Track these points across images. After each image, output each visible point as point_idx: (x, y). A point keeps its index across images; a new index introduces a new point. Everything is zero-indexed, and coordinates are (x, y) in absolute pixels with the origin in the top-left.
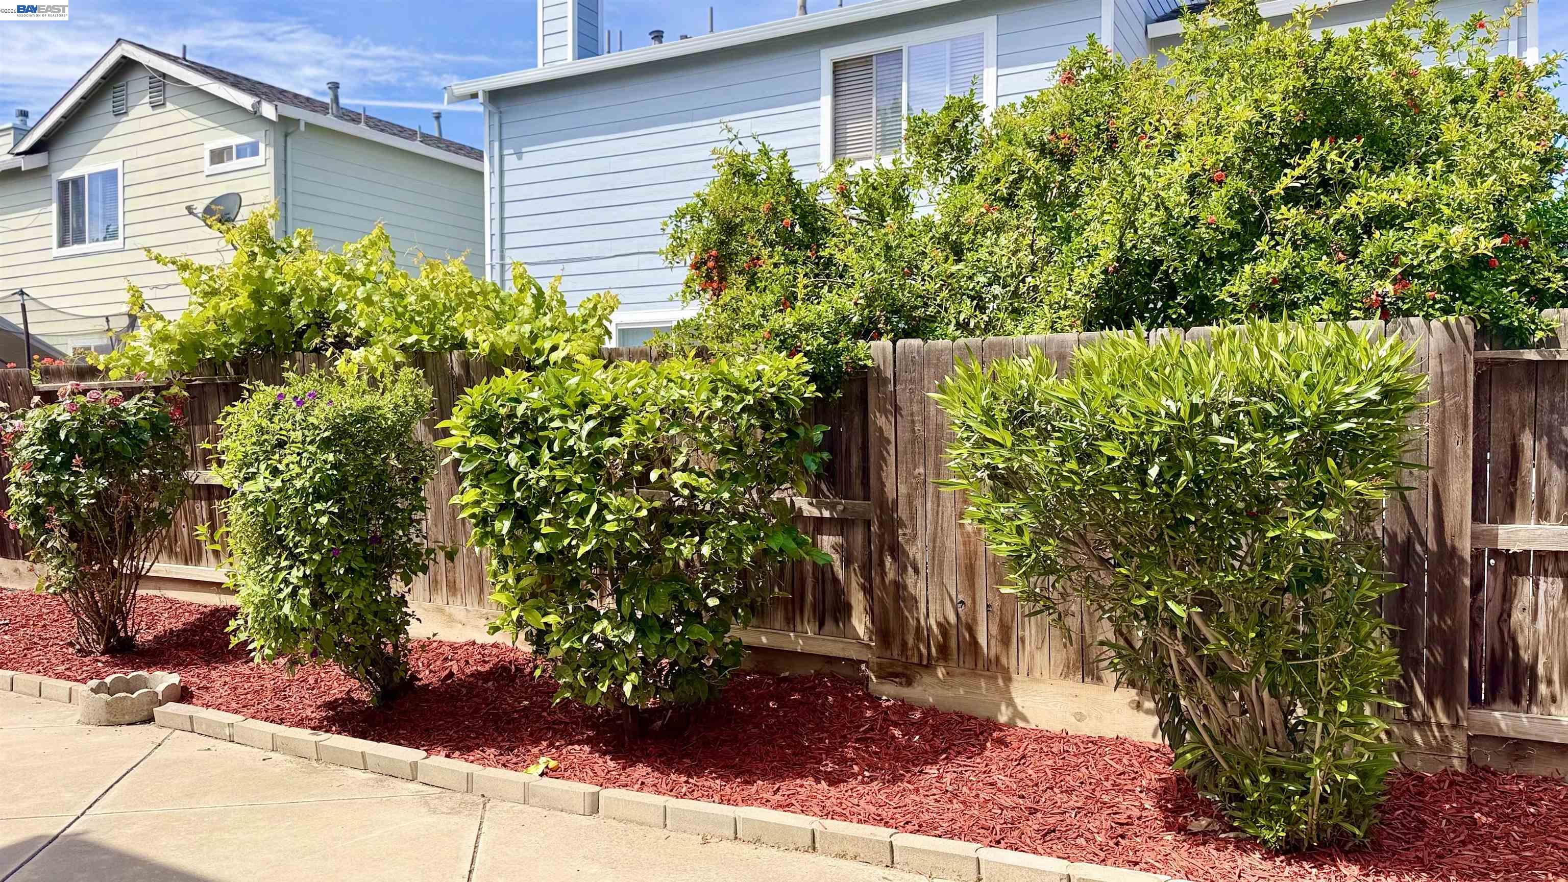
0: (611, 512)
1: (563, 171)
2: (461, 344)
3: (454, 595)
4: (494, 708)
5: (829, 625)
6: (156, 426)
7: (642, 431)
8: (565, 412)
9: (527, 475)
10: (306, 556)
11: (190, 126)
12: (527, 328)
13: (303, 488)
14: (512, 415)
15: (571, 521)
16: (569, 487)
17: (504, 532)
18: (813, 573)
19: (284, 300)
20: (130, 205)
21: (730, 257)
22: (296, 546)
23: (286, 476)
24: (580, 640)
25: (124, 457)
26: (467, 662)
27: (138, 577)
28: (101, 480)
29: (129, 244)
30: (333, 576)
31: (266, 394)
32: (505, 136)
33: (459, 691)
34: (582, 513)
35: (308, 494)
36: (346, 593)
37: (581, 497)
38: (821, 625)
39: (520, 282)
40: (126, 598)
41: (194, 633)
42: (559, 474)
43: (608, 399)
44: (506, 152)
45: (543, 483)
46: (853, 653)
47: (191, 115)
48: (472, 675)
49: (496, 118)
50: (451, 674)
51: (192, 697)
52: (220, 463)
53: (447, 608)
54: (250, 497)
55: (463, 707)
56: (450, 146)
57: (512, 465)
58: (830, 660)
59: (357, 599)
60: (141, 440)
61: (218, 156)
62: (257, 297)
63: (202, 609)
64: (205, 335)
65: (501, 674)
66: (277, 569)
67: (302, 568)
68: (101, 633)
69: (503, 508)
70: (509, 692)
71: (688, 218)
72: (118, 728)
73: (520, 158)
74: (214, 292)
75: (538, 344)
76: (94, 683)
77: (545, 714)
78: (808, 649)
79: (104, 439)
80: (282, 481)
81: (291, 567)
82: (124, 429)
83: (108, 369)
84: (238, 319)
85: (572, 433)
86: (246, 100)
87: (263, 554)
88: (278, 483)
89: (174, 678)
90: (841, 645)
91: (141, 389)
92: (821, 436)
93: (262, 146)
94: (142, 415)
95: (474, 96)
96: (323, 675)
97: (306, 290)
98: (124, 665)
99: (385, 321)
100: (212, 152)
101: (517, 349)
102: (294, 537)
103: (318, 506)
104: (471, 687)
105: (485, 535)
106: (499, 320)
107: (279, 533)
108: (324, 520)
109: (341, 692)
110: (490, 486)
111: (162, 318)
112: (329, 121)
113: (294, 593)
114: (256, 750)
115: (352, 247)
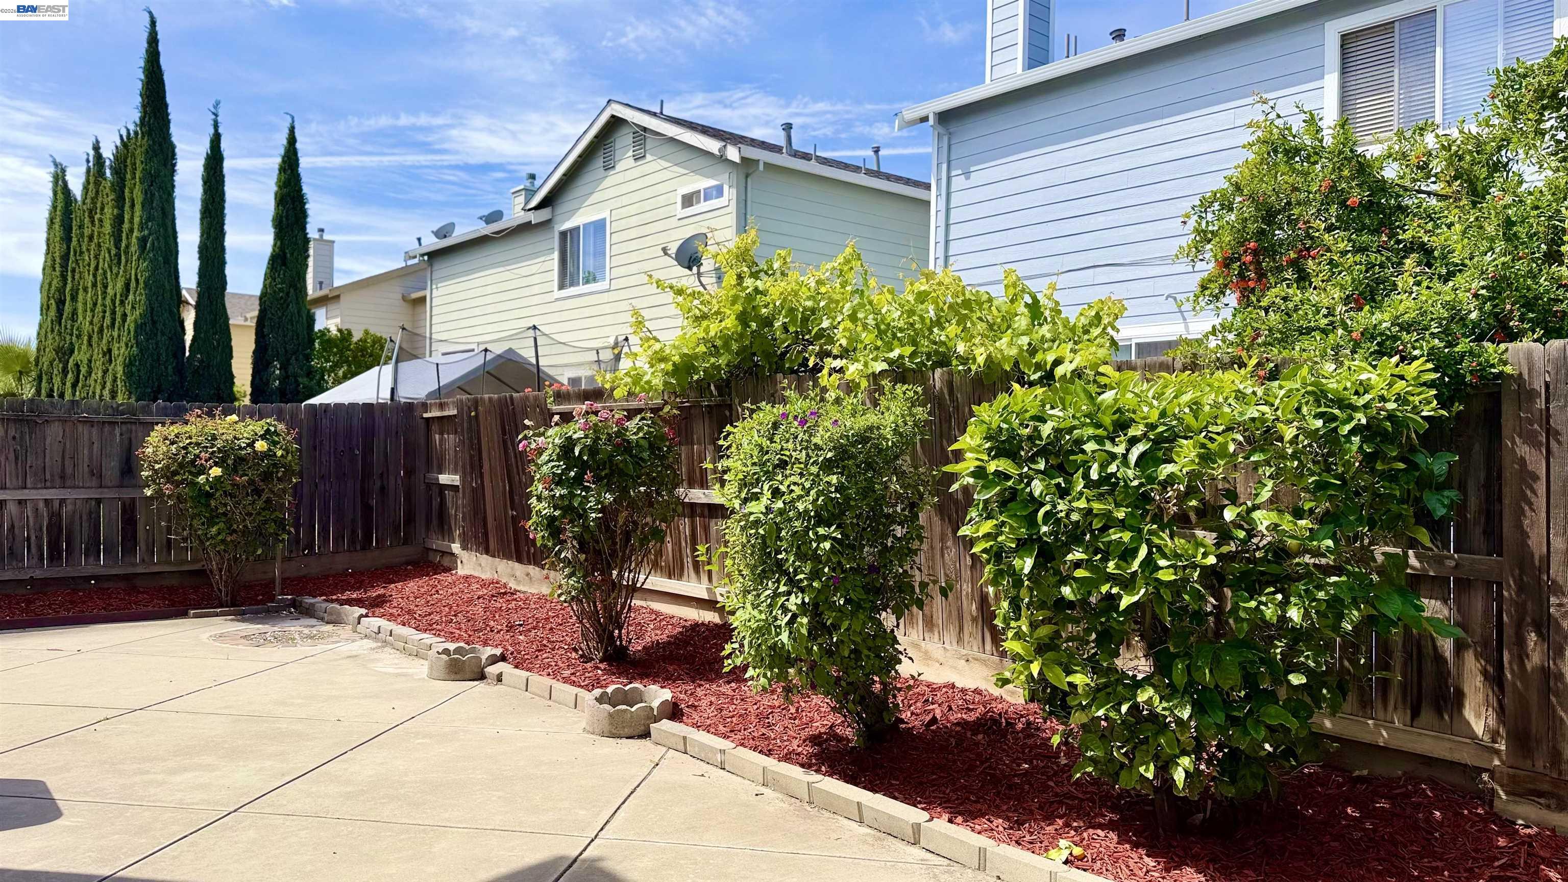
0: (1165, 556)
1: (1014, 186)
2: (943, 361)
3: (931, 630)
4: (990, 767)
5: (1427, 715)
6: (653, 443)
7: (1206, 458)
8: (1100, 432)
9: (1054, 507)
10: (806, 583)
11: (666, 175)
12: (1025, 340)
13: (806, 511)
14: (1035, 435)
15: (1111, 565)
16: (1109, 523)
17: (1026, 571)
18: (1404, 646)
19: (768, 322)
20: (616, 249)
21: (1272, 251)
22: (796, 573)
23: (787, 498)
24: (1117, 708)
25: (627, 475)
26: (950, 708)
27: (634, 590)
28: (608, 496)
29: (615, 284)
30: (832, 606)
31: (768, 413)
32: (953, 157)
33: (947, 740)
34: (1128, 554)
35: (810, 517)
36: (845, 625)
37: (1127, 536)
38: (1415, 714)
39: (1011, 291)
40: (623, 608)
41: (678, 647)
42: (1096, 506)
43: (1154, 417)
44: (953, 173)
45: (1075, 517)
46: (1466, 756)
47: (668, 164)
48: (958, 724)
49: (946, 139)
50: (934, 720)
51: (683, 715)
52: (723, 483)
53: (923, 644)
54: (752, 518)
55: (955, 762)
56: (888, 177)
57: (1037, 494)
58: (1428, 761)
59: (855, 631)
60: (641, 459)
61: (688, 200)
62: (743, 318)
63: (683, 623)
64: (695, 357)
65: (990, 728)
66: (776, 595)
67: (800, 595)
68: (601, 641)
69: (1023, 545)
70: (1004, 750)
71: (1216, 206)
72: (619, 741)
73: (968, 178)
74: (705, 317)
75: (1039, 357)
76: (597, 692)
77: (1051, 783)
78: (1395, 744)
79: (611, 457)
80: (784, 503)
81: (789, 593)
82: (626, 447)
83: (613, 389)
84: (727, 340)
85: (1113, 456)
86: (713, 145)
87: (761, 578)
88: (780, 504)
89: (666, 694)
90: (1448, 745)
91: (639, 411)
92: (1445, 468)
93: (726, 188)
94: (641, 435)
95: (925, 119)
96: (803, 704)
97: (792, 311)
98: (620, 675)
99: (867, 337)
100: (683, 196)
101: (1016, 364)
102: (794, 562)
103: (821, 531)
104: (960, 738)
105: (999, 574)
106: (995, 330)
107: (780, 557)
108: (827, 545)
109: (824, 726)
110: (1010, 517)
111: (658, 341)
112: (784, 160)
113: (791, 623)
114: (747, 782)
115: (829, 266)
